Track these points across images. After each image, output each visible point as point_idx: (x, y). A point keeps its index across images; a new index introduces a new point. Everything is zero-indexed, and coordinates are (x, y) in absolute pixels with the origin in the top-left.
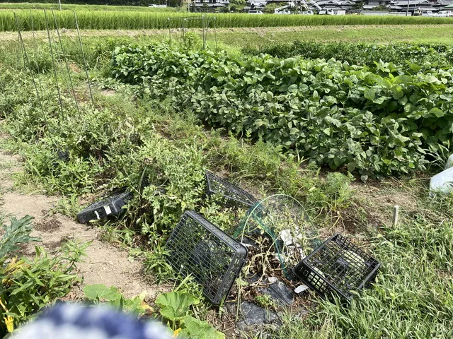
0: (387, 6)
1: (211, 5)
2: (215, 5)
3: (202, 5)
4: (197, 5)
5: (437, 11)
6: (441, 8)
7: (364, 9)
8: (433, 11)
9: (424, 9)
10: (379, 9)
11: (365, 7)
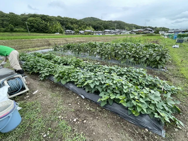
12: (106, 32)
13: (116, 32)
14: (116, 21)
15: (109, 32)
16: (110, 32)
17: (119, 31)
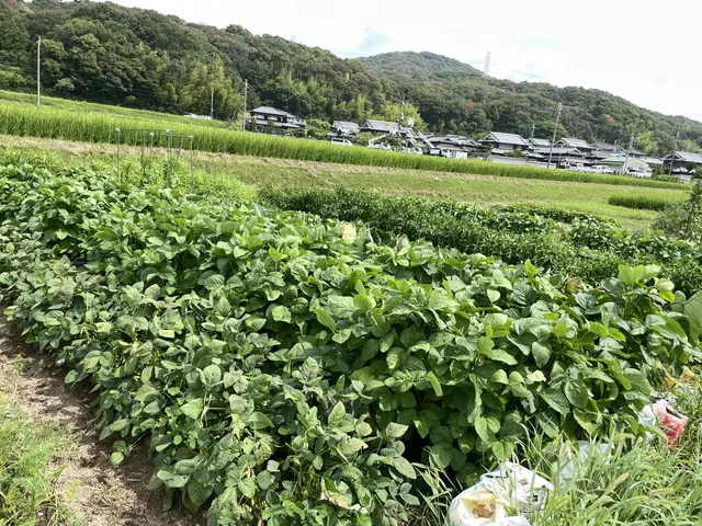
0: (524, 153)
1: (280, 124)
2: (285, 125)
3: (265, 123)
4: (258, 122)
5: (590, 165)
6: (596, 161)
7: (493, 154)
8: (586, 165)
9: (574, 160)
10: (512, 156)
11: (494, 150)
12: (497, 145)
13: (564, 151)
14: (573, 90)
15: (517, 151)
16: (524, 148)
17: (583, 150)
